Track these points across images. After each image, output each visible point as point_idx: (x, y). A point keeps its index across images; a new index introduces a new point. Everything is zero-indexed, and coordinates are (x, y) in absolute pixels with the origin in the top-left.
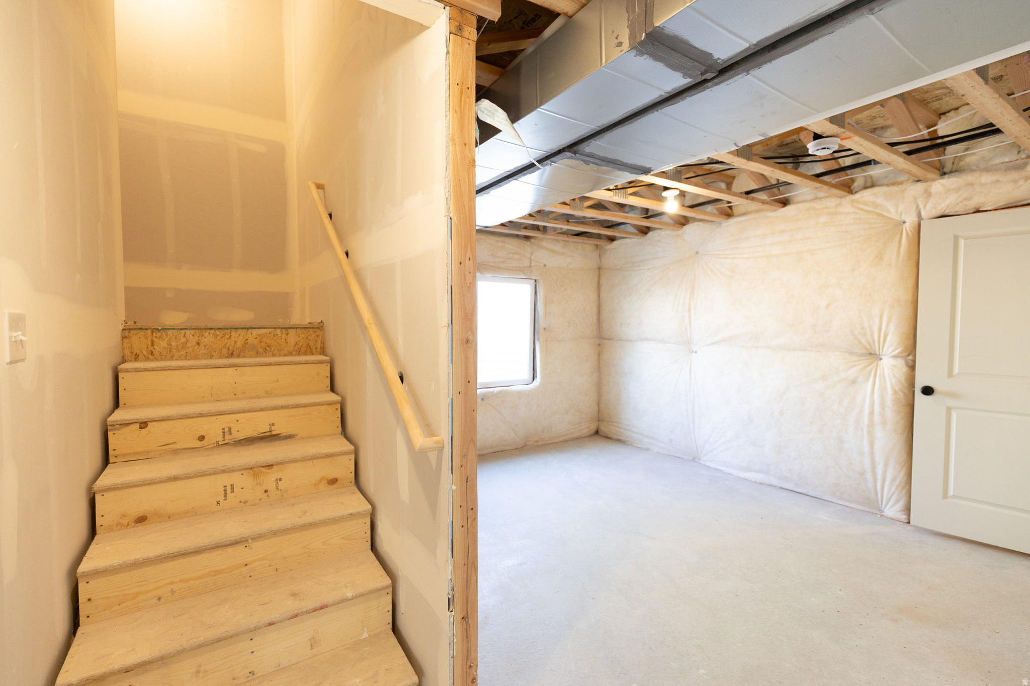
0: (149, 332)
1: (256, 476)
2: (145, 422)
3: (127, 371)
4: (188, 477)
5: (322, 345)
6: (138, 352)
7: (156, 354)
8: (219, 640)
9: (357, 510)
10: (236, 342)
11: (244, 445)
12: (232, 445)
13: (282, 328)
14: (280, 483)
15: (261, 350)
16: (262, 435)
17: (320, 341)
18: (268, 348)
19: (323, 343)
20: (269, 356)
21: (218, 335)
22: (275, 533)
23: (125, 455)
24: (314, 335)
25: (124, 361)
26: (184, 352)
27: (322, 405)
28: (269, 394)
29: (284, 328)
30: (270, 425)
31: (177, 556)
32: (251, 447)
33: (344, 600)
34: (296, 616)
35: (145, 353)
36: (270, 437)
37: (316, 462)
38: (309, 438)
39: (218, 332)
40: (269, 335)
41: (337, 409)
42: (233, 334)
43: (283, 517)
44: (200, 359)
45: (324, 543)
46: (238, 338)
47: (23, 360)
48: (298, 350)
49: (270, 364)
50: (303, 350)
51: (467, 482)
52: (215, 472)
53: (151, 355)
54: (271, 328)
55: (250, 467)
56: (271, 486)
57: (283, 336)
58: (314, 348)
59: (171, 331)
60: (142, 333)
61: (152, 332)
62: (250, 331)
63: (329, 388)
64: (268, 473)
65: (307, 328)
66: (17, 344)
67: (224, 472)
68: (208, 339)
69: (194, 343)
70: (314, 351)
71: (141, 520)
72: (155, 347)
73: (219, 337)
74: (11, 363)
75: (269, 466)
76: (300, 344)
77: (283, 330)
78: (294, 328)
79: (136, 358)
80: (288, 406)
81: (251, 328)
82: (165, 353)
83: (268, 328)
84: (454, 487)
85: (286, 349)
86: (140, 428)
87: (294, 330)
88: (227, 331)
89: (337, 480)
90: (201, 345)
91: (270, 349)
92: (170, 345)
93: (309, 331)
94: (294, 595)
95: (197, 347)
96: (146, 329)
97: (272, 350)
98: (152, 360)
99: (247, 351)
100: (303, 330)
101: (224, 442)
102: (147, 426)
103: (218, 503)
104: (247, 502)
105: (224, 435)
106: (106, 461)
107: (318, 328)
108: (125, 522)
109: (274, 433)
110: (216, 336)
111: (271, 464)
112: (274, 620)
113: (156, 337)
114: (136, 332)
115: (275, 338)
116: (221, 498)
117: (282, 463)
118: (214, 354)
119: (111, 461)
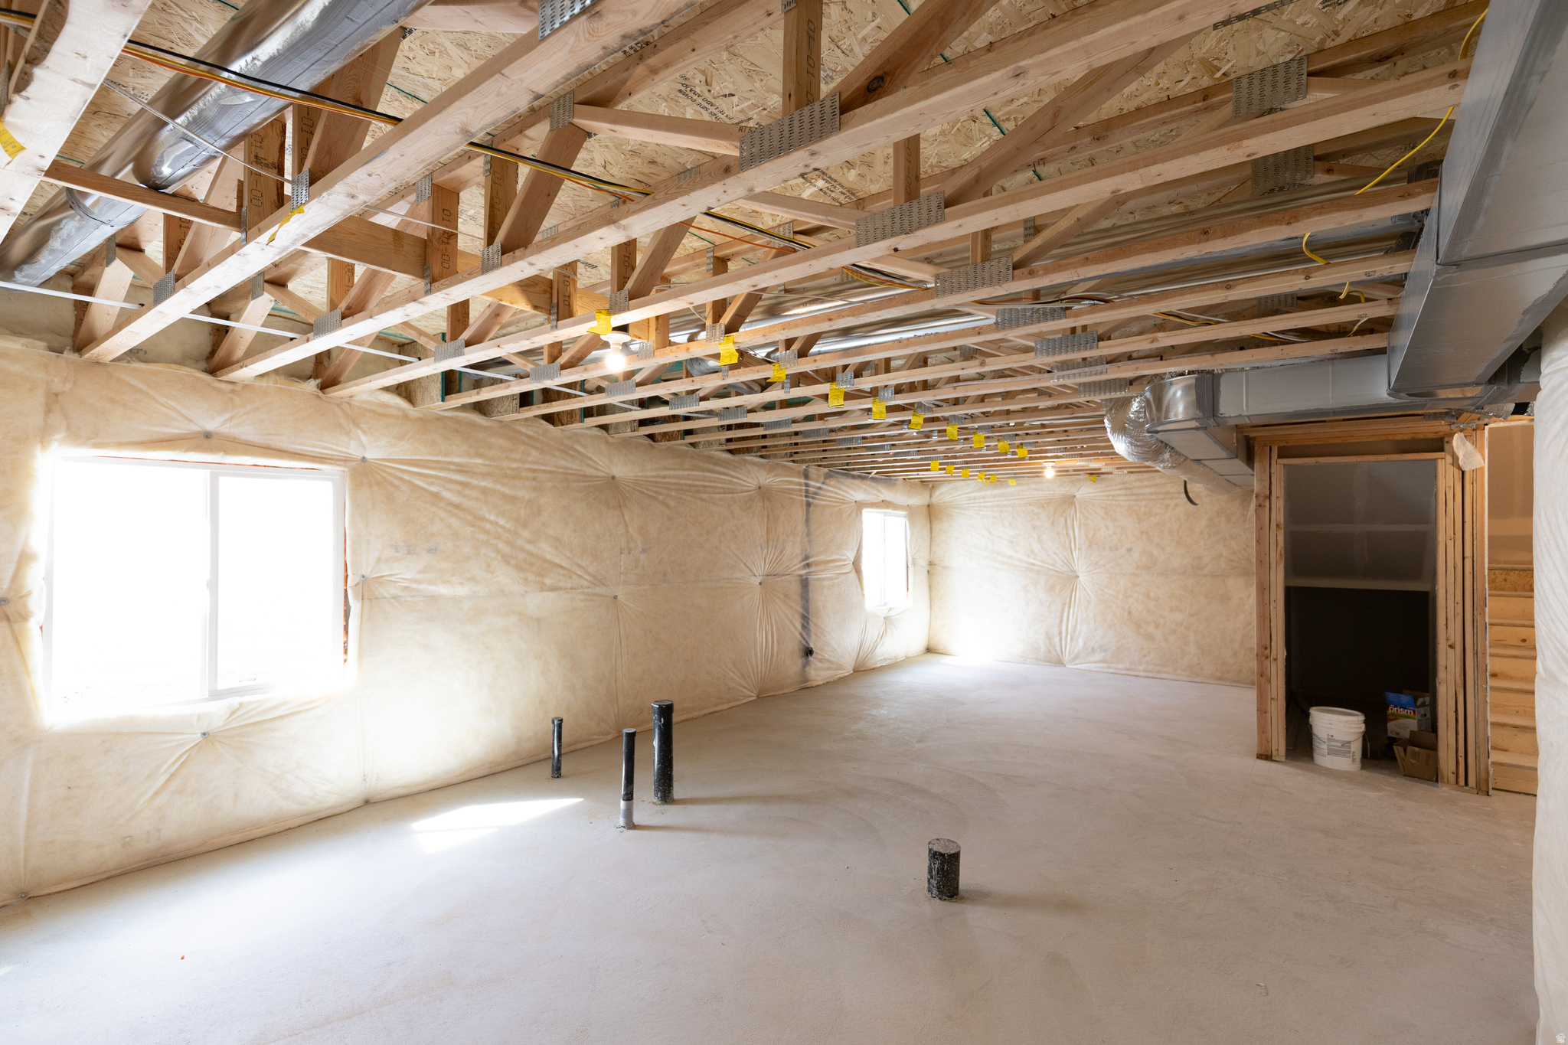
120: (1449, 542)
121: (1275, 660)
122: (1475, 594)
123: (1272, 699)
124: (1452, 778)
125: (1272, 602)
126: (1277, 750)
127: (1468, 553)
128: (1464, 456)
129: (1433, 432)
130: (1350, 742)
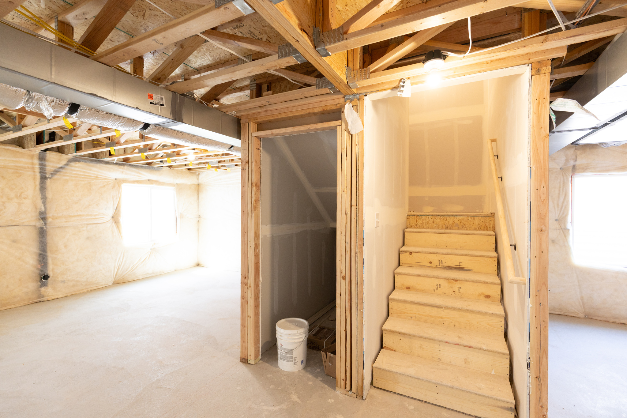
0: (416, 216)
1: (450, 283)
2: (411, 252)
3: (407, 232)
4: (423, 276)
5: (493, 226)
6: (412, 224)
7: (418, 226)
8: (428, 339)
9: (496, 313)
10: (449, 222)
11: (448, 269)
12: (443, 268)
13: (471, 216)
14: (460, 289)
15: (460, 227)
16: (456, 266)
17: (492, 224)
18: (464, 226)
19: (494, 225)
20: (465, 230)
21: (442, 219)
22: (455, 309)
23: (405, 264)
24: (489, 220)
25: (407, 228)
26: (428, 226)
27: (486, 257)
28: (461, 248)
29: (472, 216)
30: (459, 262)
31: (417, 304)
32: (450, 271)
33: (482, 349)
34: (458, 345)
35: (414, 225)
36: (459, 268)
37: (478, 284)
38: (479, 273)
39: (441, 217)
40: (464, 219)
41: (495, 261)
42: (448, 218)
43: (458, 304)
44: (434, 229)
45: (477, 322)
46: (450, 220)
47: (378, 227)
48: (480, 228)
49: (462, 234)
50: (482, 228)
51: (540, 305)
52: (433, 277)
53: (416, 226)
54: (466, 216)
55: (447, 278)
56: (457, 290)
57: (472, 220)
58: (489, 227)
59: (424, 216)
60: (413, 217)
61: (417, 216)
62: (456, 217)
63: (494, 249)
64: (455, 283)
65: (485, 216)
66: (377, 222)
67: (437, 278)
68: (438, 220)
69: (432, 222)
70: (489, 228)
71: (408, 288)
72: (418, 223)
73: (442, 220)
74: (376, 227)
75: (456, 280)
76: (481, 225)
77: (472, 217)
78: (478, 216)
79: (411, 227)
80: (468, 255)
81: (456, 216)
82: (421, 226)
83: (464, 216)
84: (530, 305)
85: (473, 227)
86: (410, 254)
87: (478, 217)
88: (445, 217)
89: (490, 297)
90: (435, 223)
91: (465, 226)
92: (423, 222)
93: (486, 218)
94: (459, 337)
95: (433, 223)
96: (415, 215)
97: (466, 227)
98: (416, 228)
99: (454, 226)
100: (483, 217)
101: (439, 266)
102: (412, 254)
103: (434, 290)
104: (446, 294)
105: (439, 263)
106: (399, 265)
107: (491, 216)
108: (403, 287)
109: (461, 267)
110: (441, 219)
111: (457, 279)
112: (449, 342)
113: (418, 219)
114: (411, 216)
115: (468, 221)
116: (436, 289)
117: (461, 280)
118: (440, 227)
119: (401, 265)
120: (343, 193)
121: (251, 287)
122: (357, 235)
123: (248, 316)
124: (343, 383)
125: (249, 242)
126: (251, 355)
127: (354, 203)
128: (352, 122)
129: (335, 105)
130: (292, 350)
